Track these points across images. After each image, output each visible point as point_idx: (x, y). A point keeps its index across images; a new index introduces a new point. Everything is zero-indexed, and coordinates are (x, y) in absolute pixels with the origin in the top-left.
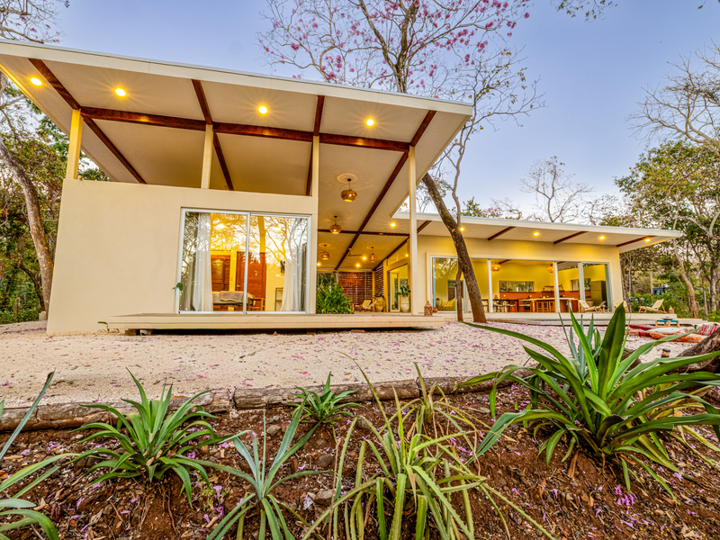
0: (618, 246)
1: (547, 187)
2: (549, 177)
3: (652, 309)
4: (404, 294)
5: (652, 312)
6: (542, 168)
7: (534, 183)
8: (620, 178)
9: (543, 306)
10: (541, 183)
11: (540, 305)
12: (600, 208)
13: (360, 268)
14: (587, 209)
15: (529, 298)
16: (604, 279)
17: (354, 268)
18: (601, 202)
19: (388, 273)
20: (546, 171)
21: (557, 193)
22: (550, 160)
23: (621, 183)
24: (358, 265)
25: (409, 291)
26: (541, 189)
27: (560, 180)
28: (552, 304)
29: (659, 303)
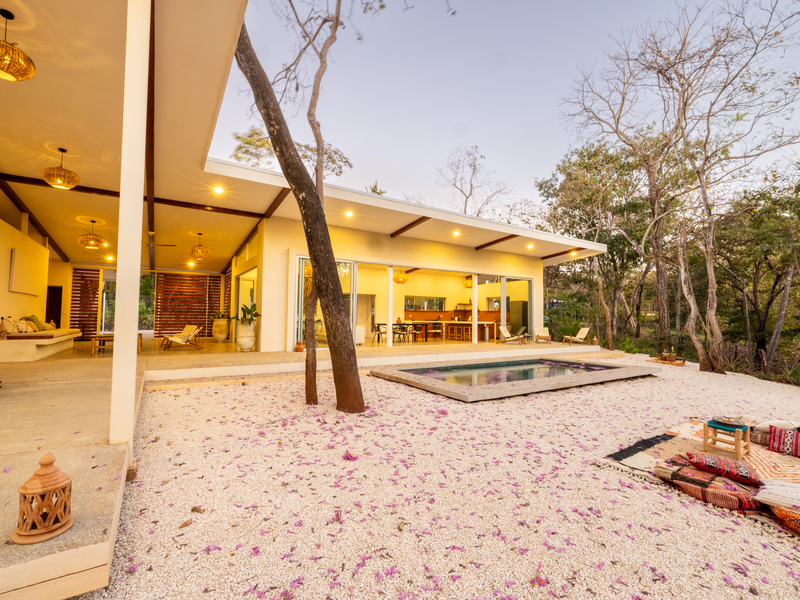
0: (543, 258)
1: (466, 183)
2: (468, 170)
3: (576, 338)
4: (245, 321)
5: (576, 342)
6: (462, 158)
7: (451, 176)
8: (540, 180)
9: (456, 331)
10: (459, 177)
11: (452, 330)
12: (518, 213)
13: (196, 269)
14: (504, 214)
15: (439, 319)
16: (527, 300)
17: (183, 267)
18: (519, 206)
19: (238, 279)
20: (466, 162)
21: (475, 191)
22: (470, 149)
23: (541, 187)
24: (191, 264)
25: (258, 315)
26: (458, 184)
27: (480, 176)
28: (467, 330)
29: (583, 333)
